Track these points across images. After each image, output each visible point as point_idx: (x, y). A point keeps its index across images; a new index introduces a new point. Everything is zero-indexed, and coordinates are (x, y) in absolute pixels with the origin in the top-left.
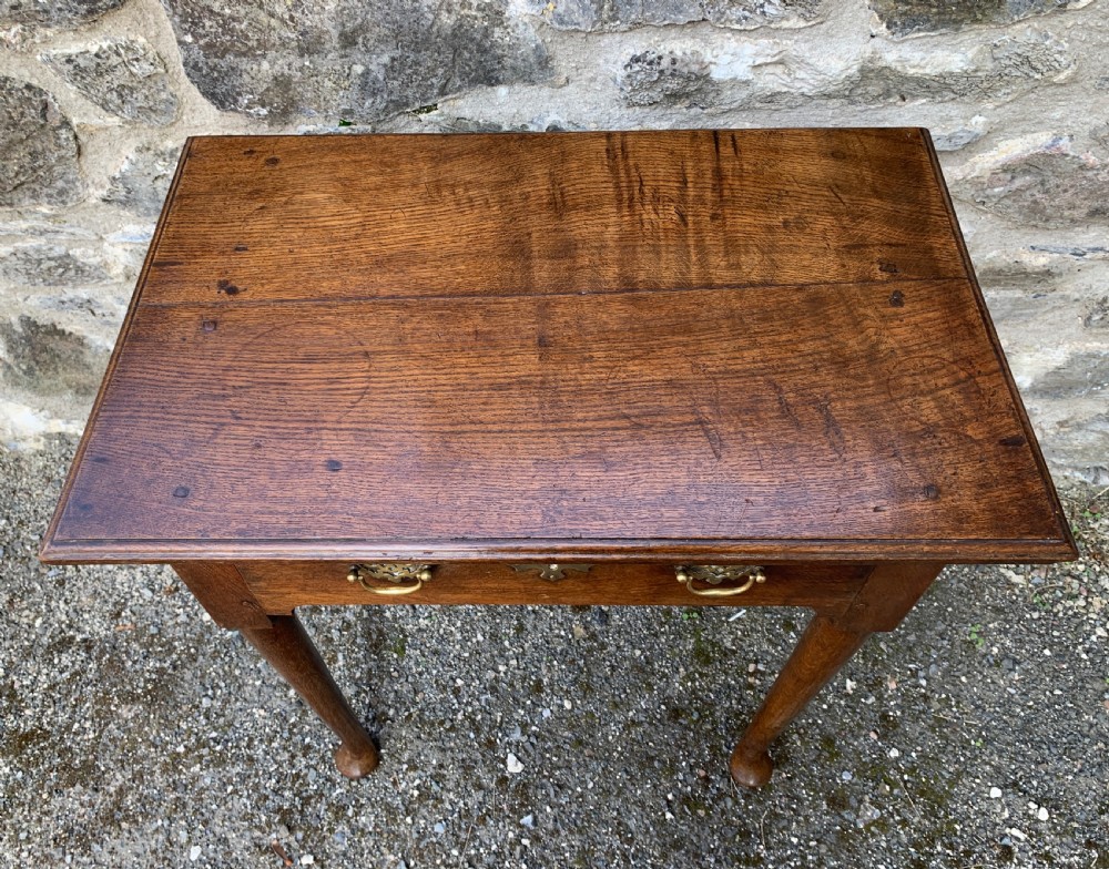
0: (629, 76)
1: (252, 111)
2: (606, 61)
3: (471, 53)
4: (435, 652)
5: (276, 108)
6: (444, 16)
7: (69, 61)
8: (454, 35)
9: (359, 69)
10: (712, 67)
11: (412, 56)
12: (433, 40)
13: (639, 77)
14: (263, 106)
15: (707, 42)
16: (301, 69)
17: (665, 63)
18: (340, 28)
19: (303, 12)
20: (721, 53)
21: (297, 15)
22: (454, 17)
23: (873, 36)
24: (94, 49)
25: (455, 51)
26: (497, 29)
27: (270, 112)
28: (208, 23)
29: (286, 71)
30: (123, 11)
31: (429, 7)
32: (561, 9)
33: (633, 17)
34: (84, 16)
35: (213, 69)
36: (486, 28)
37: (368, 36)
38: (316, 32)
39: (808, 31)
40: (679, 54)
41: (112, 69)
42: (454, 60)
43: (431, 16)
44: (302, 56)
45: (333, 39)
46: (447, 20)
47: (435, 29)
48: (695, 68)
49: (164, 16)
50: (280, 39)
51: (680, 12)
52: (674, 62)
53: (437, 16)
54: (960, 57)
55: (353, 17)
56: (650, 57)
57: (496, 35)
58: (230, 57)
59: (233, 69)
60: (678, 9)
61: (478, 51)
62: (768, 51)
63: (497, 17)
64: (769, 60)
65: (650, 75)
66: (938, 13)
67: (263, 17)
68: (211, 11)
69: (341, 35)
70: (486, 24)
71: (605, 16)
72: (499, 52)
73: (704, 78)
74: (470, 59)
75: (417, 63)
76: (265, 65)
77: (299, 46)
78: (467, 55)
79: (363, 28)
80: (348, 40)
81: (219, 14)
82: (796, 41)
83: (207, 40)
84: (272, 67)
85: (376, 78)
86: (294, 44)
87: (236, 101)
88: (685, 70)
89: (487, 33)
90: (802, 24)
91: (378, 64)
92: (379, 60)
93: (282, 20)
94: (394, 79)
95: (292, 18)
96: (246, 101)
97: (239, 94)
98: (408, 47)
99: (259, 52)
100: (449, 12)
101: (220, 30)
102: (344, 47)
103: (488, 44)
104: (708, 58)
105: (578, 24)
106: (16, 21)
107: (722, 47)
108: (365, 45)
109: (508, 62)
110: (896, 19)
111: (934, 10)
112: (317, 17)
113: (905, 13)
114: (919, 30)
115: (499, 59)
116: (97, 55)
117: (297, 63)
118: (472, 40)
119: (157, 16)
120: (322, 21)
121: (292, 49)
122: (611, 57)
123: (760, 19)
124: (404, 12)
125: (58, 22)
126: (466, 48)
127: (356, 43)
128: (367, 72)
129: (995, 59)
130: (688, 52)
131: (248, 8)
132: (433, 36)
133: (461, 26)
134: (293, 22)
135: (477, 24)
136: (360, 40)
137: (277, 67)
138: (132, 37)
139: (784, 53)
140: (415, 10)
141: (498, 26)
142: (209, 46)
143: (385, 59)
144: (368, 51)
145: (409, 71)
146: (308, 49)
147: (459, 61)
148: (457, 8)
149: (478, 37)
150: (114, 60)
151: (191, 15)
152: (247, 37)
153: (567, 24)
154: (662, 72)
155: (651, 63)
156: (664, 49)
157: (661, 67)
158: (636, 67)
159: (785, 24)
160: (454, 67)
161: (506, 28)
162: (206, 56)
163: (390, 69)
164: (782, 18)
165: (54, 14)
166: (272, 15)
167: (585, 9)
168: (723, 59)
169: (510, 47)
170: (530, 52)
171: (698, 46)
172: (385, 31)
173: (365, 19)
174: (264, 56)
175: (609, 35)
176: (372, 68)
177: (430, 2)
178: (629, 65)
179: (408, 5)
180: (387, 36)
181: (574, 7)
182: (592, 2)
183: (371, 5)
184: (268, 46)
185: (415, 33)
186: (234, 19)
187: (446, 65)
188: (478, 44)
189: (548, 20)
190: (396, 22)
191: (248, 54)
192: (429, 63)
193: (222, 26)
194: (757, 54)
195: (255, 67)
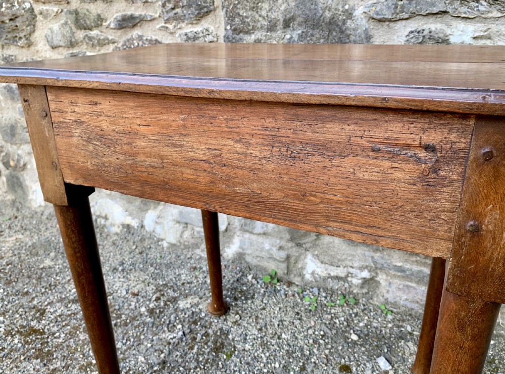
0: (408, 40)
2: (398, 37)
3: (336, 33)
4: (248, 364)
7: (186, 35)
8: (330, 23)
9: (288, 36)
10: (451, 36)
11: (311, 32)
12: (320, 24)
13: (412, 40)
15: (449, 26)
16: (266, 36)
17: (426, 33)
18: (284, 17)
19: (272, 12)
20: (455, 30)
21: (269, 14)
22: (331, 13)
24: (195, 30)
25: (330, 31)
26: (349, 21)
28: (237, 19)
29: (260, 37)
30: (210, 15)
31: (321, 8)
32: (378, 9)
33: (411, 9)
34: (196, 16)
35: (233, 39)
36: (344, 20)
37: (295, 23)
38: (275, 21)
39: (503, 19)
40: (433, 29)
41: (199, 38)
42: (328, 36)
43: (321, 12)
44: (267, 32)
45: (280, 26)
46: (328, 14)
47: (322, 18)
48: (441, 35)
49: (222, 19)
50: (261, 25)
51: (434, 6)
52: (430, 32)
53: (324, 12)
55: (290, 13)
56: (418, 30)
57: (348, 24)
58: (241, 35)
59: (241, 39)
60: (433, 5)
61: (340, 32)
62: (481, 29)
63: (349, 14)
64: (482, 34)
65: (418, 38)
67: (257, 16)
68: (239, 15)
69: (284, 21)
70: (344, 18)
71: (398, 11)
72: (349, 32)
73: (445, 41)
74: (336, 36)
75: (312, 35)
76: (253, 37)
77: (267, 28)
78: (334, 34)
79: (293, 19)
80: (287, 24)
81: (241, 16)
82: (497, 25)
83: (234, 26)
84: (255, 36)
85: (294, 41)
86: (266, 27)
88: (436, 36)
89: (344, 22)
90: (500, 15)
91: (296, 34)
93: (264, 18)
94: (302, 41)
98: (310, 27)
99: (251, 32)
100: (329, 11)
102: (284, 28)
103: (344, 28)
104: (448, 32)
105: (385, 15)
106: (174, 20)
107: (456, 27)
108: (293, 27)
109: (352, 38)
112: (277, 13)
115: (349, 36)
116: (196, 33)
117: (264, 34)
118: (338, 25)
119: (220, 19)
120: (278, 15)
121: (265, 29)
122: (400, 34)
123: (476, 13)
124: (310, 10)
125: (187, 19)
126: (334, 30)
127: (289, 27)
128: (291, 37)
130: (438, 28)
131: (252, 12)
132: (321, 22)
133: (333, 18)
134: (267, 17)
135: (341, 18)
136: (291, 25)
137: (257, 36)
138: (209, 26)
139: (490, 30)
140: (315, 9)
141: (349, 19)
142: (235, 30)
143: (300, 32)
144: (293, 29)
145: (308, 39)
146: (271, 29)
147: (331, 37)
148: (333, 10)
149: (340, 24)
150: (201, 35)
151: (232, 17)
152: (249, 25)
153: (380, 15)
154: (424, 37)
155: (419, 32)
156: (425, 27)
157: (424, 34)
158: (412, 35)
159: (490, 15)
160: (328, 39)
161: (353, 20)
162: (233, 34)
163: (301, 37)
164: (489, 12)
165: (187, 16)
166: (260, 16)
167: (389, 8)
168: (457, 33)
169: (354, 30)
170: (363, 32)
171: (443, 27)
172: (302, 19)
173: (294, 13)
174: (253, 33)
175: (400, 22)
176: (294, 36)
177: (321, 5)
178: (408, 35)
179: (313, 7)
180: (302, 22)
181: (384, 7)
182: (393, 4)
183: (298, 7)
184: (256, 28)
185: (314, 20)
186: (247, 17)
187: (325, 38)
188: (340, 29)
189: (371, 14)
190: (307, 14)
191: (248, 33)
192: (318, 36)
193: (241, 21)
194: (475, 31)
195: (249, 38)
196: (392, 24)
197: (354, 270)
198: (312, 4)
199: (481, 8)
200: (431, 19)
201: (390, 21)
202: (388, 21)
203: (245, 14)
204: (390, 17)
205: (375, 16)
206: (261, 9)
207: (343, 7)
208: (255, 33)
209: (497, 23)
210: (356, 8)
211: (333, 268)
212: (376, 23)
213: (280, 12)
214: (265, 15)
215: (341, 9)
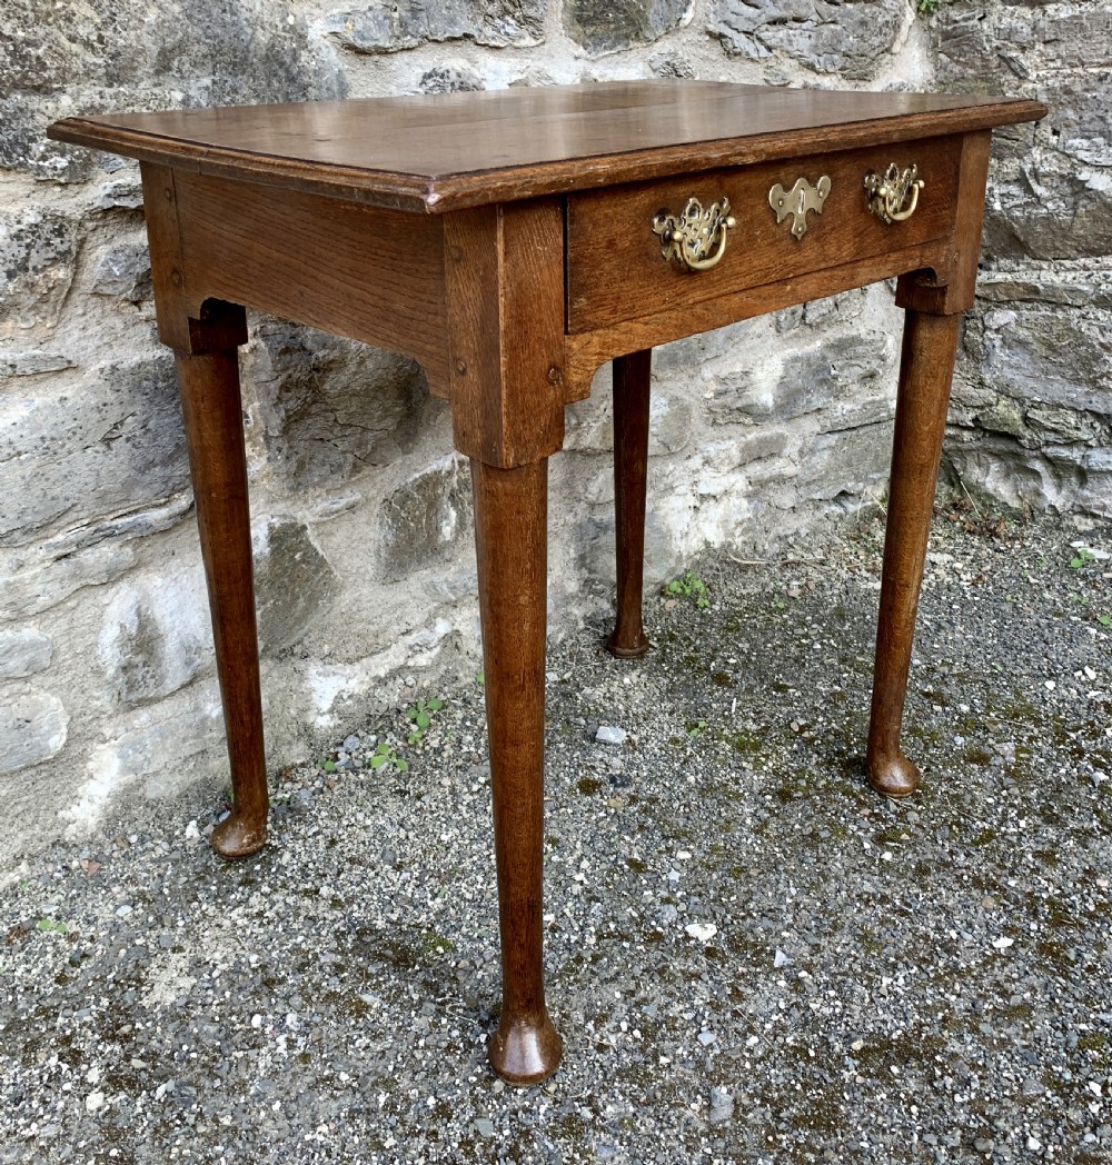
0: (426, 93)
1: (47, 164)
3: (280, 82)
5: (77, 157)
6: (260, 32)
8: (268, 57)
9: (178, 96)
10: (483, 82)
11: (230, 81)
12: (250, 60)
14: (63, 155)
15: (474, 63)
16: (116, 96)
18: (160, 44)
19: (115, 29)
20: (486, 71)
21: (107, 34)
22: (268, 35)
23: (576, 58)
26: (303, 53)
27: (71, 162)
29: (97, 100)
31: (246, 20)
32: (359, 26)
33: (421, 29)
36: (294, 50)
37: (185, 58)
38: (128, 54)
39: (536, 50)
40: (460, 70)
43: (249, 30)
45: (146, 68)
46: (263, 38)
47: (252, 47)
48: (475, 81)
50: (85, 66)
51: (457, 24)
52: (459, 75)
53: (255, 30)
54: (635, 71)
55: (173, 31)
56: (438, 72)
57: (302, 59)
58: (19, 96)
59: (21, 110)
60: (453, 21)
61: (287, 79)
62: (519, 68)
63: (301, 37)
64: (520, 76)
66: (616, 29)
67: (64, 41)
69: (159, 54)
70: (293, 45)
72: (306, 79)
74: (279, 90)
75: (236, 90)
76: (66, 101)
77: (107, 74)
78: (276, 84)
79: (180, 48)
80: (163, 67)
81: (10, 38)
84: (75, 100)
86: (101, 71)
87: (27, 150)
88: (468, 83)
89: (295, 59)
90: (534, 43)
91: (199, 88)
92: (199, 84)
93: (88, 44)
95: (101, 39)
96: (42, 148)
97: (32, 140)
98: (226, 69)
99: (55, 86)
100: (263, 28)
101: (8, 59)
102: (158, 73)
103: (295, 71)
104: (479, 76)
105: (377, 40)
107: (485, 66)
108: (180, 71)
109: (312, 92)
110: (588, 41)
111: (612, 26)
112: (132, 33)
113: (593, 35)
114: (605, 48)
115: (305, 88)
118: (282, 64)
120: (138, 38)
121: (99, 78)
122: (402, 80)
123: (506, 38)
124: (223, 25)
126: (276, 75)
127: (170, 69)
128: (185, 101)
129: (654, 71)
130: (464, 69)
131: (48, 29)
132: (251, 55)
133: (273, 46)
134: (102, 43)
135: (287, 44)
136: (175, 64)
137: (83, 99)
139: (528, 70)
140: (234, 24)
141: (303, 49)
143: (207, 81)
144: (182, 77)
146: (118, 76)
148: (268, 27)
149: (288, 60)
152: (44, 67)
153: (367, 39)
154: (453, 84)
155: (442, 76)
157: (451, 80)
158: (431, 83)
159: (523, 43)
161: (310, 52)
163: (211, 94)
164: (521, 37)
166: (72, 39)
167: (380, 25)
168: (489, 76)
169: (317, 73)
170: (334, 78)
171: (467, 65)
172: (205, 50)
173: (186, 33)
174: (62, 90)
175: (399, 56)
176: (191, 93)
177: (248, 15)
178: (424, 82)
179: (227, 17)
180: (205, 56)
181: (371, 24)
182: (385, 18)
183: (189, 17)
184: (68, 76)
185: (235, 50)
186: (28, 43)
187: (258, 96)
188: (287, 71)
189: (350, 37)
190: (217, 36)
191: (43, 89)
192: (245, 91)
193: (11, 54)
194: (511, 72)
195: (51, 105)
196: (384, 60)
197: (414, 635)
198: (224, 11)
199: (509, 29)
200: (449, 48)
201: (384, 52)
202: (380, 53)
203: (20, 34)
204: (388, 45)
205: (359, 43)
206: (69, 20)
207: (283, 20)
208: (69, 90)
209: (533, 56)
210: (308, 23)
211: (377, 658)
212: (353, 58)
213: (145, 28)
214: (94, 37)
215: (280, 26)
